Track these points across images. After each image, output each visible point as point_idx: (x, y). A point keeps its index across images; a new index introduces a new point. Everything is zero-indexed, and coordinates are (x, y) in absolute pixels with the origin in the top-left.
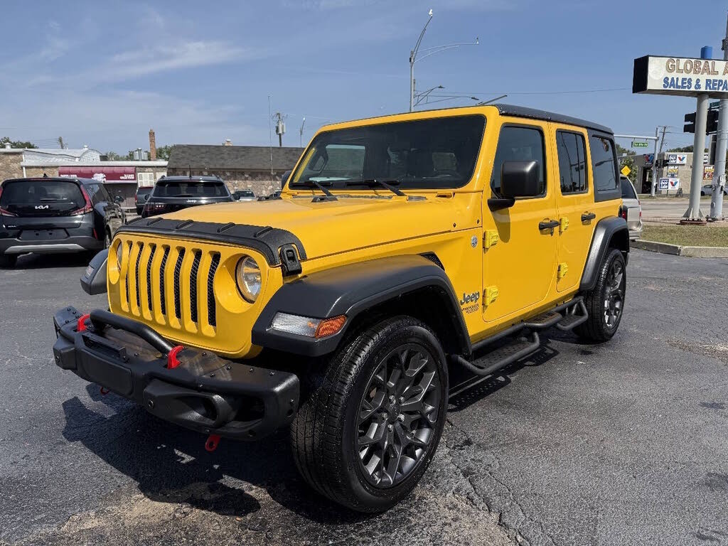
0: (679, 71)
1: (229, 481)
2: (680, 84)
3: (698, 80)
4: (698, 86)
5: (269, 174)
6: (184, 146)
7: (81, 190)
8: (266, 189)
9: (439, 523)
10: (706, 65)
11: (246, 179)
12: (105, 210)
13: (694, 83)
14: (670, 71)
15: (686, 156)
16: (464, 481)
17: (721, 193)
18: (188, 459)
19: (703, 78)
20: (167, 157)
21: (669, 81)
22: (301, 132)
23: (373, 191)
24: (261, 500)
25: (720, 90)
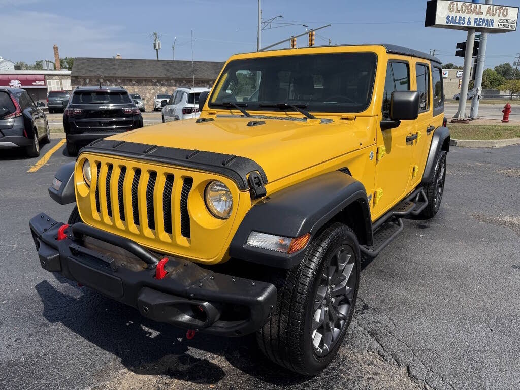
0: (458, 11)
1: (194, 353)
2: (457, 21)
3: (469, 18)
4: (469, 23)
5: (152, 81)
6: (83, 59)
7: (11, 98)
8: (149, 93)
9: (365, 378)
10: (476, 7)
11: (134, 85)
12: (31, 114)
13: (466, 21)
14: (451, 11)
15: (448, 72)
16: (372, 340)
17: (478, 100)
18: (155, 334)
19: (473, 17)
20: (67, 66)
21: (450, 19)
22: (173, 48)
23: (284, 113)
24: (224, 367)
25: (483, 27)
